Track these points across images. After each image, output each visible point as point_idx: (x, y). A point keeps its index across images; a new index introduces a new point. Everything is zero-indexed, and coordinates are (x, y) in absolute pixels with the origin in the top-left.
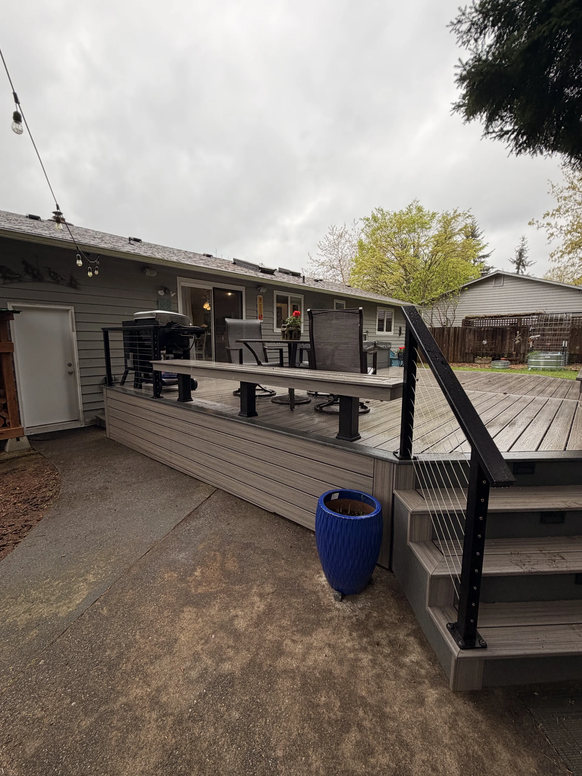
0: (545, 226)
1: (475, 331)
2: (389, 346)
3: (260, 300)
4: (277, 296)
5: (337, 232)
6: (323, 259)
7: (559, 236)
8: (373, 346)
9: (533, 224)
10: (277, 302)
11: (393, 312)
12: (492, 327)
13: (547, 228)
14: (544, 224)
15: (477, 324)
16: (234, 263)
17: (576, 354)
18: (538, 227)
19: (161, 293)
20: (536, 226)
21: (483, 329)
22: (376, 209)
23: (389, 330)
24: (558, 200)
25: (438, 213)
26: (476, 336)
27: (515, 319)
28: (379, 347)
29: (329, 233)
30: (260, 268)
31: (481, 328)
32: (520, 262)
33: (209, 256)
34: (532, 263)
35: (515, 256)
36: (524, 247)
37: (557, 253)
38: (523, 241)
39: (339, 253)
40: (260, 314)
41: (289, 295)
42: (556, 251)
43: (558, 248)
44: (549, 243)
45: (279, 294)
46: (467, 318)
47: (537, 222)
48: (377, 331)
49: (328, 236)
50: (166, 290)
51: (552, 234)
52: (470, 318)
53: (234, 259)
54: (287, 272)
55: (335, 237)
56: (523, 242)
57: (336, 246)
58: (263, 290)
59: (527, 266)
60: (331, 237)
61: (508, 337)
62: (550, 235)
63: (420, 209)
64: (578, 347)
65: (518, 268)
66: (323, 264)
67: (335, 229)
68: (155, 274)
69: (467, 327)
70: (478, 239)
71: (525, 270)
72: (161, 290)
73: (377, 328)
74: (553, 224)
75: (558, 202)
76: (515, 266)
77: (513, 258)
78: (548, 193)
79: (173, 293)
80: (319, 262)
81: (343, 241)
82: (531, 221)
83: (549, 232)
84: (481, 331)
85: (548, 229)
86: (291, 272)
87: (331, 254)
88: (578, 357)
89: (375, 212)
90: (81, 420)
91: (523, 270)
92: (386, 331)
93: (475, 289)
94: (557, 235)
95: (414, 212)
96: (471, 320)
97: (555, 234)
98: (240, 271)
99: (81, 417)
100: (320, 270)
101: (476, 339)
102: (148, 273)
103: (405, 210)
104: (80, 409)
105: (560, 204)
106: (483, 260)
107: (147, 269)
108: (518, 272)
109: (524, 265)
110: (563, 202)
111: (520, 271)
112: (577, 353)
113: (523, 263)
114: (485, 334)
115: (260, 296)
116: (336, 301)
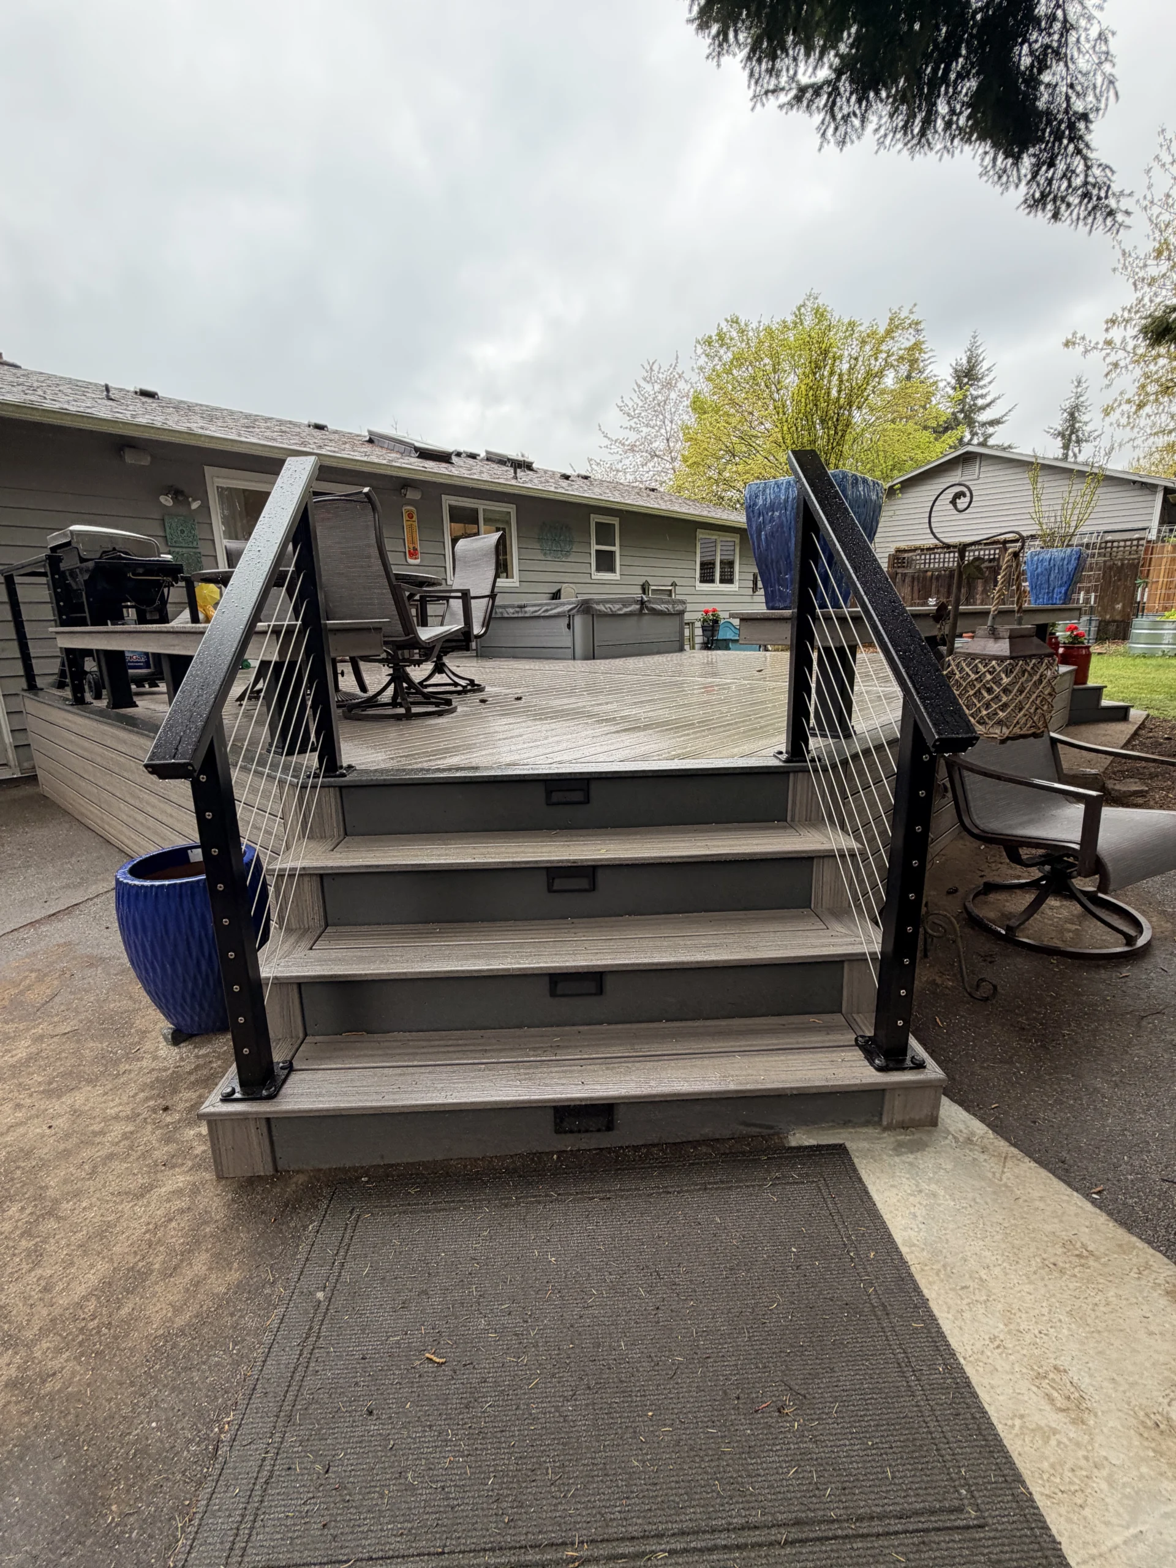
0: (1100, 346)
1: (913, 578)
2: (680, 607)
3: (411, 516)
4: (451, 508)
5: (660, 376)
6: (633, 437)
7: (1130, 367)
8: (638, 607)
9: (1074, 343)
10: (452, 520)
11: (737, 541)
12: (948, 568)
13: (1104, 352)
14: (1097, 343)
15: (921, 562)
16: (371, 441)
17: (1114, 621)
18: (1086, 351)
19: (167, 501)
20: (1081, 349)
21: (929, 574)
22: (727, 321)
23: (727, 579)
24: (1135, 284)
25: (861, 325)
26: (916, 588)
27: (995, 549)
28: (654, 609)
29: (644, 379)
30: (417, 449)
31: (927, 571)
32: (1071, 435)
33: (320, 427)
34: (1096, 434)
35: (1058, 422)
36: (1081, 399)
37: (1120, 405)
38: (1077, 387)
39: (667, 422)
40: (411, 546)
41: (481, 505)
42: (1116, 400)
43: (1121, 393)
44: (1108, 386)
45: (454, 503)
46: (898, 551)
47: (1083, 338)
48: (698, 583)
49: (643, 384)
50: (178, 494)
51: (1116, 365)
52: (905, 551)
53: (370, 433)
54: (502, 461)
55: (657, 387)
56: (1079, 390)
57: (659, 408)
58: (412, 495)
59: (1086, 441)
60: (648, 388)
61: (980, 589)
62: (1110, 367)
63: (820, 314)
64: (1119, 606)
65: (1066, 447)
66: (632, 449)
67: (655, 368)
68: (146, 461)
69: (900, 571)
70: (981, 383)
71: (1080, 451)
72: (167, 495)
73: (698, 575)
74: (1118, 341)
75: (1136, 289)
76: (1059, 442)
77: (1055, 427)
78: (1114, 270)
79: (195, 500)
80: (623, 445)
81: (673, 395)
82: (1070, 337)
83: (1109, 360)
84: (925, 578)
85: (1108, 355)
86: (509, 460)
87: (647, 425)
88: (1118, 627)
89: (725, 327)
90: (12, 763)
91: (1076, 450)
92: (722, 581)
93: (918, 489)
94: (1126, 367)
95: (809, 321)
96: (906, 555)
97: (1122, 363)
98: (378, 457)
99: (11, 756)
100: (627, 462)
101: (916, 595)
102: (130, 458)
103: (790, 319)
104: (7, 741)
105: (1139, 294)
106: (990, 430)
107: (127, 450)
108: (1066, 456)
109: (1078, 441)
110: (1146, 289)
111: (1071, 453)
112: (1118, 618)
113: (1077, 436)
114: (934, 582)
115: (409, 508)
116: (595, 518)
